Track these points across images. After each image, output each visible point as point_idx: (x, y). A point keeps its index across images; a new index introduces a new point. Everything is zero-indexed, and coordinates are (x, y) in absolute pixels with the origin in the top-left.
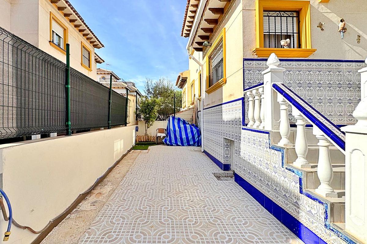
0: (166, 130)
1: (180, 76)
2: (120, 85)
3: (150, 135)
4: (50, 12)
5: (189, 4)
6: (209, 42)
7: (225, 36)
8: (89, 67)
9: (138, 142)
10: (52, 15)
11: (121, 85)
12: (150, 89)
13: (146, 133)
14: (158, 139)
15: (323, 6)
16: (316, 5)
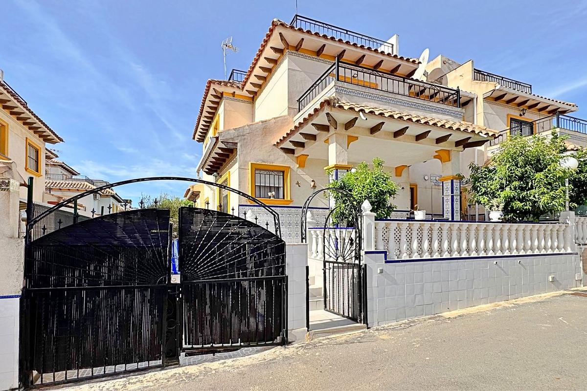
1: (190, 189)
2: (81, 187)
5: (201, 114)
6: (218, 174)
7: (230, 178)
8: (37, 171)
11: (84, 187)
15: (300, 170)
16: (295, 169)
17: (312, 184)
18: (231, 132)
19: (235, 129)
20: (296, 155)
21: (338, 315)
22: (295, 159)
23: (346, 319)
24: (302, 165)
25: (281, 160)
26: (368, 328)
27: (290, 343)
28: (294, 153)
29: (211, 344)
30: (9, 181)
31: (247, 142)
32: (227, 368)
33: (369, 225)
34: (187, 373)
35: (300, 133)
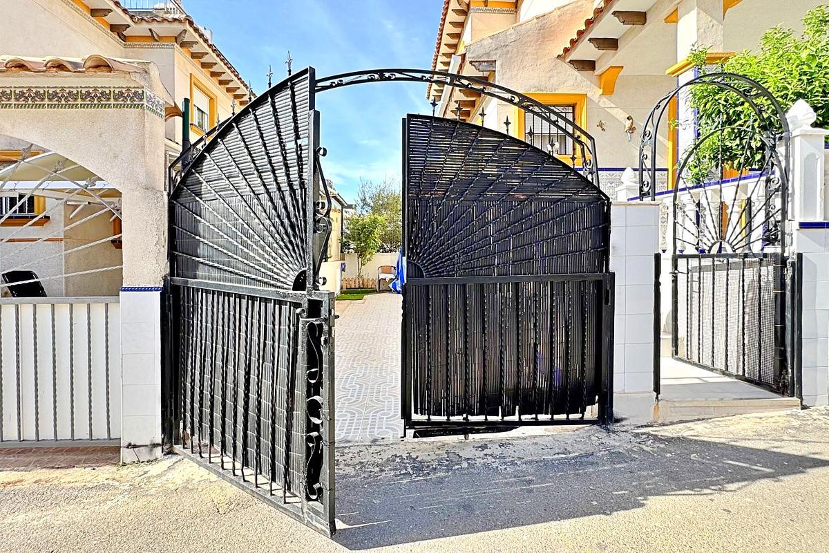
0: (395, 268)
3: (366, 277)
4: (191, 74)
9: (344, 289)
10: (193, 79)
12: (368, 198)
13: (359, 274)
14: (381, 284)
15: (604, 99)
16: (596, 98)
17: (628, 123)
18: (485, 42)
19: (492, 37)
20: (598, 71)
21: (712, 370)
22: (595, 80)
23: (734, 380)
24: (608, 90)
25: (570, 83)
26: (804, 408)
27: (618, 421)
28: (593, 69)
29: (465, 416)
30: (143, 91)
31: (511, 58)
32: (490, 460)
33: (809, 161)
34: (414, 459)
35: (614, 13)
